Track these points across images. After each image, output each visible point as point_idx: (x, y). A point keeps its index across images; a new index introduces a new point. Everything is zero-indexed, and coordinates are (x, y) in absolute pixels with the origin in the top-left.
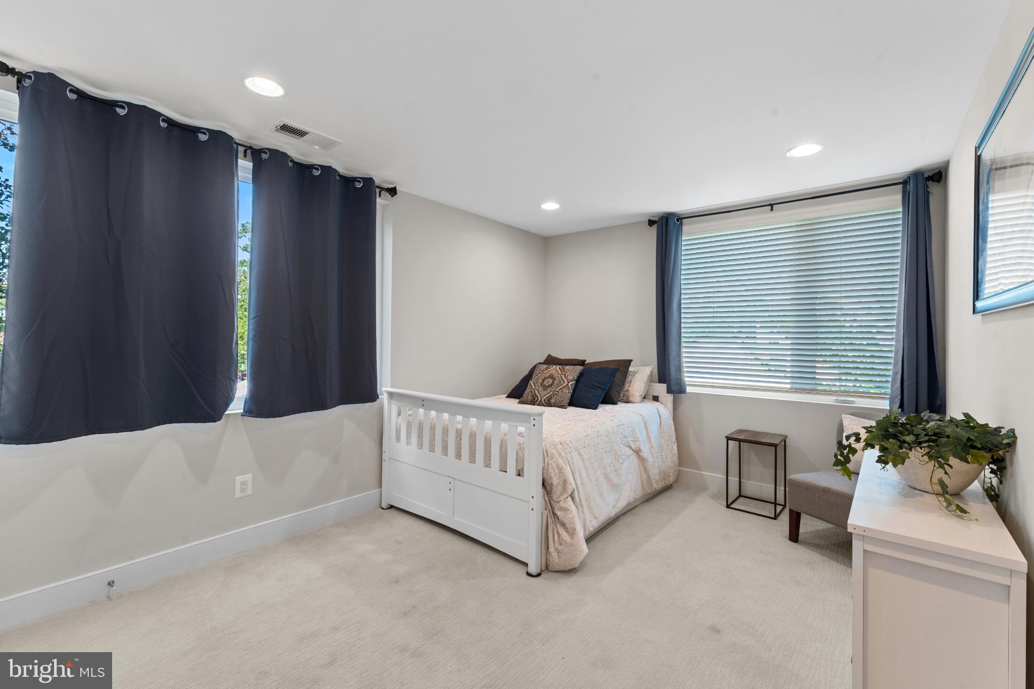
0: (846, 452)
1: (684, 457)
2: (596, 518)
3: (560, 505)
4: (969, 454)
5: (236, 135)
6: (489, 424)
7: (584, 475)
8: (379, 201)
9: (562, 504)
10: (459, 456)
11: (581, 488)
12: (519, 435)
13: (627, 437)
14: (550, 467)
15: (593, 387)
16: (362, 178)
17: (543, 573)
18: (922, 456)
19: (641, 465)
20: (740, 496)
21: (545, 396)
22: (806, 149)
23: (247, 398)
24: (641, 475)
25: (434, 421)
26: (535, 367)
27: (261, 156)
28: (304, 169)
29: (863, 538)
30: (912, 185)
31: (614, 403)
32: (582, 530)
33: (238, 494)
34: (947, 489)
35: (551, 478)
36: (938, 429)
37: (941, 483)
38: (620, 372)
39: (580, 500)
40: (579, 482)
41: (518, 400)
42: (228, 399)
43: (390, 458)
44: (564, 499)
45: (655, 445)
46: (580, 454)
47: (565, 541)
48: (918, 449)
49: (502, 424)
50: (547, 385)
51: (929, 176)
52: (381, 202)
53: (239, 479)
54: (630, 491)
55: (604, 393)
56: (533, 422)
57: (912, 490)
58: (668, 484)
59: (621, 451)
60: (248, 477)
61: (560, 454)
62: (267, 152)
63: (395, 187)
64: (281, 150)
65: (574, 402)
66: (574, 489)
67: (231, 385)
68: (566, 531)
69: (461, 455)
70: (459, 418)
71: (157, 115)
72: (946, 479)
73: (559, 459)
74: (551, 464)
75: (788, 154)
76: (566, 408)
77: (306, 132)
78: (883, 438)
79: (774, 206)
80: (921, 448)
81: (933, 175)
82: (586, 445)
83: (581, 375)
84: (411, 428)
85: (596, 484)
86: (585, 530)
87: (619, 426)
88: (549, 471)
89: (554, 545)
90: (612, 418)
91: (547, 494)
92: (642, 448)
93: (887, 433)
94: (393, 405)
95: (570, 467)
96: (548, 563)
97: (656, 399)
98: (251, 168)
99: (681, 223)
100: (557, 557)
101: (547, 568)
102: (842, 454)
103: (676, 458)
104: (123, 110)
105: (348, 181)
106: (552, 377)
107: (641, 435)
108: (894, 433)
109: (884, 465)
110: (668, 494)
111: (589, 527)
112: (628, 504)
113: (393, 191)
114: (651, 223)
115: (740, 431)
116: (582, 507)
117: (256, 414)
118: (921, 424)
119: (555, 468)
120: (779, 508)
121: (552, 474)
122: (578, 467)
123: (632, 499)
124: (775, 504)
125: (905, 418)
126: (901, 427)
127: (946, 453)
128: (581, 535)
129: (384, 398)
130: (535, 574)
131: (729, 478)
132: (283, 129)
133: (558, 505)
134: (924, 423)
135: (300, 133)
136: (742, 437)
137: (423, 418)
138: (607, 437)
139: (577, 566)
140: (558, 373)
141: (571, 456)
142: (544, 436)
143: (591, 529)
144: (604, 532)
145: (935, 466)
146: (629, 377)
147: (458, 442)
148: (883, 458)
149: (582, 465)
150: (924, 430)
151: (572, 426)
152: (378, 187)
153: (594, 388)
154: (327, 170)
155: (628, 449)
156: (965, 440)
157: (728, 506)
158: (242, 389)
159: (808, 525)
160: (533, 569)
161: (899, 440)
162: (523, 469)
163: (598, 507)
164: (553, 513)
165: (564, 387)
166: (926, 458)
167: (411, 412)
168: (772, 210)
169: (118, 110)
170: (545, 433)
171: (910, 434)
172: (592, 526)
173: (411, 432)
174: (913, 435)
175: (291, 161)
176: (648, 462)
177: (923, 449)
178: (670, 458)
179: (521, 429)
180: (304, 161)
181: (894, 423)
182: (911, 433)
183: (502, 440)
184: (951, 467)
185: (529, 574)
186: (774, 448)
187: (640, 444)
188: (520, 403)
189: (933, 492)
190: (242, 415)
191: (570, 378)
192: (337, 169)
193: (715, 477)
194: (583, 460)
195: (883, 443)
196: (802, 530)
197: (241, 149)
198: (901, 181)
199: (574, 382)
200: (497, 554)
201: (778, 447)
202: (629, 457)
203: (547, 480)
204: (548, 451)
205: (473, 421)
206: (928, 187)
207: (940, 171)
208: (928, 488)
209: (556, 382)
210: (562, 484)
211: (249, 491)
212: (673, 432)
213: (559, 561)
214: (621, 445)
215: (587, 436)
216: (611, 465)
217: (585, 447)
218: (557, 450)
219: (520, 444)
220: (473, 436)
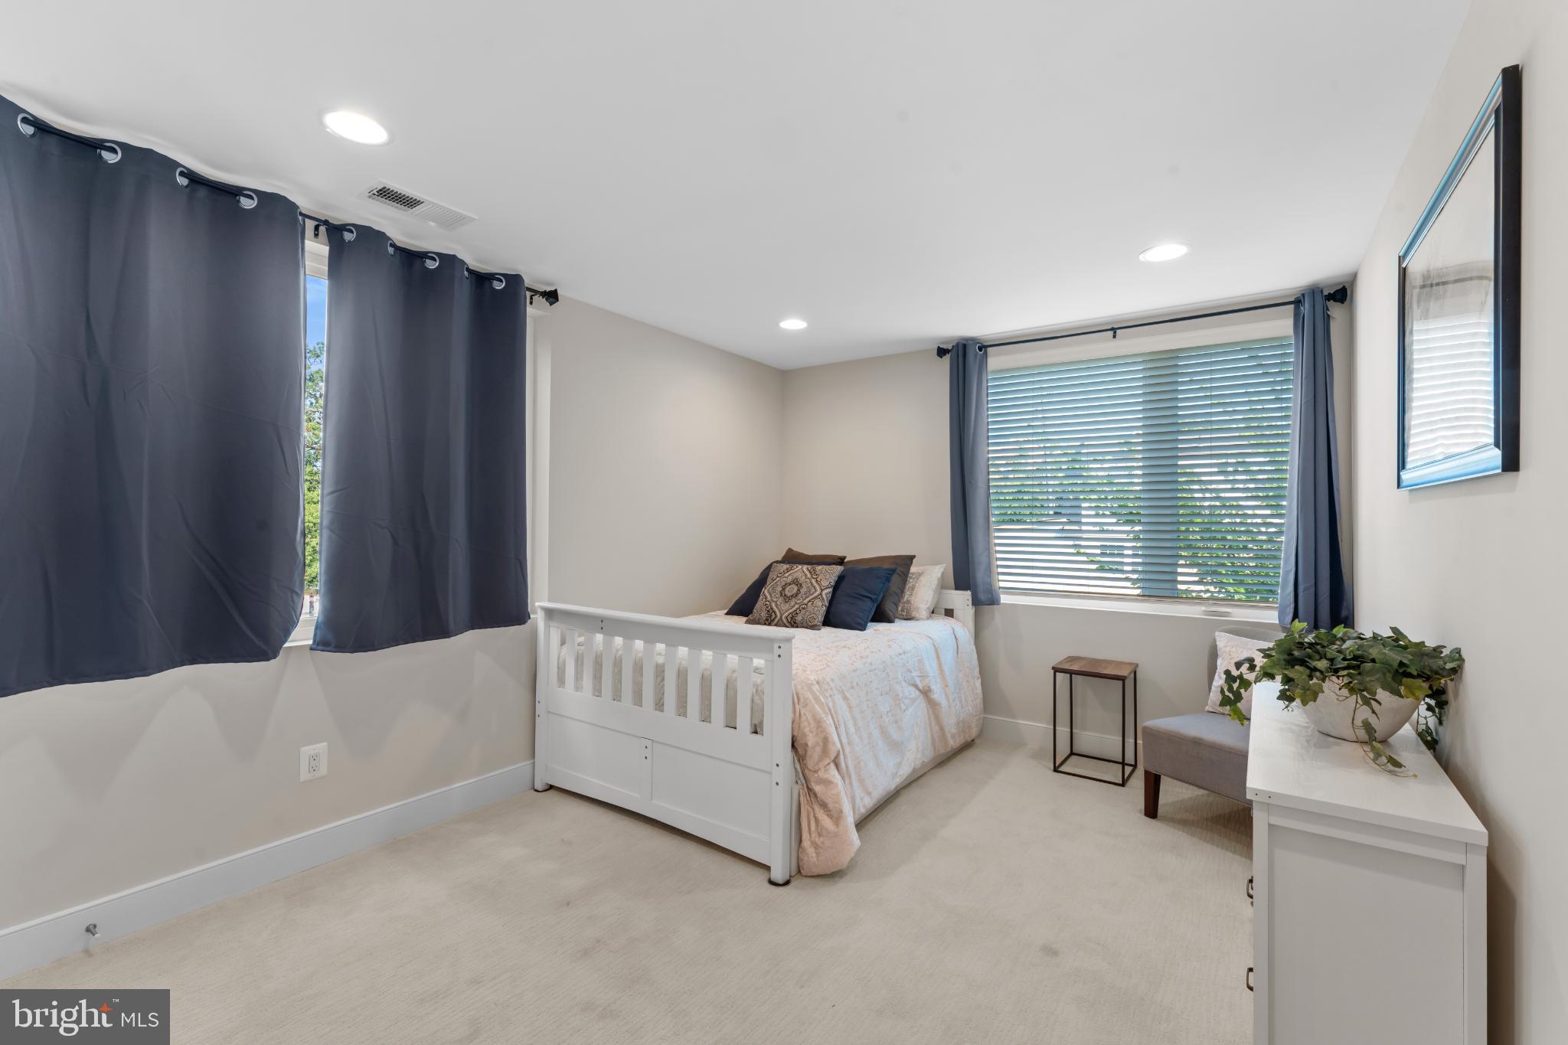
0: (1235, 686)
1: (991, 698)
2: (869, 794)
3: (818, 776)
4: (1400, 684)
5: (303, 203)
6: (707, 655)
7: (852, 730)
8: (530, 310)
9: (821, 774)
10: (659, 705)
11: (847, 750)
12: (754, 671)
13: (911, 672)
14: (803, 718)
15: (857, 596)
16: (504, 275)
17: (792, 880)
18: (1340, 689)
19: (930, 712)
20: (1072, 754)
21: (786, 611)
22: (1167, 251)
23: (320, 620)
24: (931, 728)
25: (620, 652)
26: (769, 568)
27: (342, 236)
28: (411, 258)
29: (1268, 807)
30: (1307, 305)
31: (890, 621)
32: (852, 813)
33: (304, 775)
34: (1376, 735)
35: (804, 735)
36: (1358, 650)
37: (1367, 725)
38: (898, 574)
39: (847, 767)
40: (844, 740)
41: (745, 619)
42: (288, 625)
43: (548, 712)
44: (825, 766)
45: (950, 683)
46: (845, 698)
47: (826, 829)
48: (1334, 678)
49: (729, 656)
50: (789, 594)
51: (1330, 294)
52: (535, 312)
53: (307, 750)
54: (915, 753)
55: (875, 606)
56: (777, 652)
57: (1327, 736)
58: (969, 739)
59: (903, 692)
60: (321, 747)
61: (817, 699)
62: (354, 230)
63: (556, 290)
64: (376, 228)
65: (831, 620)
66: (839, 752)
67: (293, 602)
68: (828, 815)
69: (663, 705)
70: (660, 647)
71: (171, 164)
72: (1373, 720)
73: (817, 706)
74: (805, 714)
75: (1141, 257)
76: (819, 629)
77: (419, 201)
78: (1286, 665)
79: (1118, 331)
80: (1338, 677)
81: (1334, 293)
82: (855, 684)
83: (841, 579)
84: (582, 664)
85: (869, 743)
86: (854, 812)
87: (900, 654)
88: (802, 725)
89: (810, 836)
90: (890, 643)
91: (799, 761)
92: (933, 687)
93: (1291, 657)
94: (552, 629)
95: (832, 717)
96: (801, 864)
97: (949, 613)
98: (327, 255)
99: (986, 353)
100: (814, 855)
101: (799, 872)
102: (1230, 689)
103: (979, 701)
104: (114, 156)
105: (482, 280)
106: (796, 582)
107: (931, 667)
108: (1300, 657)
109: (1287, 703)
110: (969, 754)
111: (859, 808)
112: (914, 771)
113: (552, 296)
114: (941, 352)
115: (1072, 659)
116: (850, 777)
117: (335, 647)
118: (1334, 644)
119: (812, 721)
120: (1128, 769)
121: (807, 730)
122: (843, 718)
123: (918, 763)
124: (1123, 764)
125: (1314, 635)
126: (1310, 648)
127: (1373, 683)
128: (850, 820)
129: (538, 618)
130: (781, 882)
131: (1057, 728)
132: (381, 194)
133: (816, 775)
134: (1338, 642)
135: (409, 202)
136: (1075, 667)
137: (601, 649)
138: (884, 671)
139: (845, 866)
140: (806, 575)
141: (833, 700)
142: (794, 672)
143: (863, 810)
144: (880, 814)
145: (1357, 702)
146: (911, 581)
147: (659, 684)
148: (1288, 693)
149: (849, 715)
150: (1339, 652)
151: (833, 656)
152: (529, 289)
153: (860, 599)
154: (449, 261)
155: (912, 689)
156: (1395, 665)
157: (1056, 770)
158: (312, 607)
159: (1171, 792)
160: (778, 874)
161: (1308, 667)
162: (761, 723)
163: (872, 776)
164: (807, 787)
165: (816, 598)
166: (1345, 692)
167: (582, 639)
168: (1114, 337)
169: (105, 155)
170: (794, 667)
171: (1321, 658)
172: (864, 806)
173: (583, 671)
174: (1327, 659)
175: (392, 245)
176: (941, 707)
177: (1341, 678)
178: (972, 701)
179: (758, 662)
180: (414, 246)
181: (1299, 643)
182: (1322, 656)
183: (728, 680)
184: (1380, 704)
185: (772, 883)
186: (1121, 682)
187: (929, 681)
188: (748, 622)
189: (1355, 739)
190: (311, 649)
191: (825, 583)
192: (464, 259)
193: (1036, 728)
194: (850, 707)
195: (1286, 672)
196: (1163, 799)
197: (310, 225)
198: (1293, 299)
199: (831, 590)
200: (720, 853)
201: (1126, 681)
202: (914, 700)
203: (798, 739)
204: (800, 695)
205: (683, 651)
206: (1328, 309)
207: (1344, 287)
208: (1348, 733)
209: (803, 591)
210: (821, 743)
211: (323, 770)
212: (975, 662)
213: (818, 860)
214: (904, 684)
215: (854, 671)
216: (890, 714)
217: (852, 687)
218: (812, 692)
219: (756, 686)
220: (682, 676)
